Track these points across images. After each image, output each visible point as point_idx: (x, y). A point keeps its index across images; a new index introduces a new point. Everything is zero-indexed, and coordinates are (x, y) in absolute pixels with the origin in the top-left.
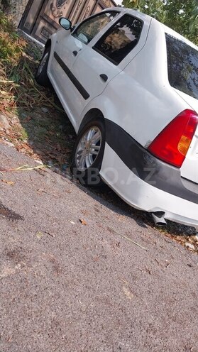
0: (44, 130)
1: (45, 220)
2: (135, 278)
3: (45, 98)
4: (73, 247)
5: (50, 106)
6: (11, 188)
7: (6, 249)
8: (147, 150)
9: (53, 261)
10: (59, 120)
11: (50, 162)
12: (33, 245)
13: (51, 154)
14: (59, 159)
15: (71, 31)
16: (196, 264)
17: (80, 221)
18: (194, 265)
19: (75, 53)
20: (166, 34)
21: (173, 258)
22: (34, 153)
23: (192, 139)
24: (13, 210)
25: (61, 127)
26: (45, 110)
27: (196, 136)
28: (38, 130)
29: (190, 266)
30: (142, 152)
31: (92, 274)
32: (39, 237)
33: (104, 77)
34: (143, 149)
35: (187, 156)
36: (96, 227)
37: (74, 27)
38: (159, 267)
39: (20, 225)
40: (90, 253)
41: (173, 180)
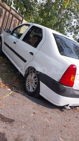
0: (6, 74)
1: (22, 118)
2: (61, 131)
3: (3, 59)
4: (36, 126)
5: (5, 62)
6: (5, 107)
7: (14, 138)
8: (59, 83)
9: (32, 136)
10: (11, 67)
11: (13, 88)
12: (23, 132)
13: (12, 84)
14: (16, 85)
15: (10, 33)
16: (78, 116)
17: (34, 113)
18: (78, 117)
19: (15, 43)
20: (53, 33)
21: (70, 116)
22: (6, 85)
23: (75, 75)
24: (10, 118)
25: (12, 70)
26: (4, 64)
27: (77, 74)
28: (4, 74)
29: (77, 117)
30: (58, 84)
31: (47, 136)
32: (23, 127)
33: (32, 54)
34: (57, 82)
35: (74, 82)
36: (40, 113)
37: (11, 31)
38: (67, 123)
39: (15, 124)
40: (43, 126)
41: (71, 92)
